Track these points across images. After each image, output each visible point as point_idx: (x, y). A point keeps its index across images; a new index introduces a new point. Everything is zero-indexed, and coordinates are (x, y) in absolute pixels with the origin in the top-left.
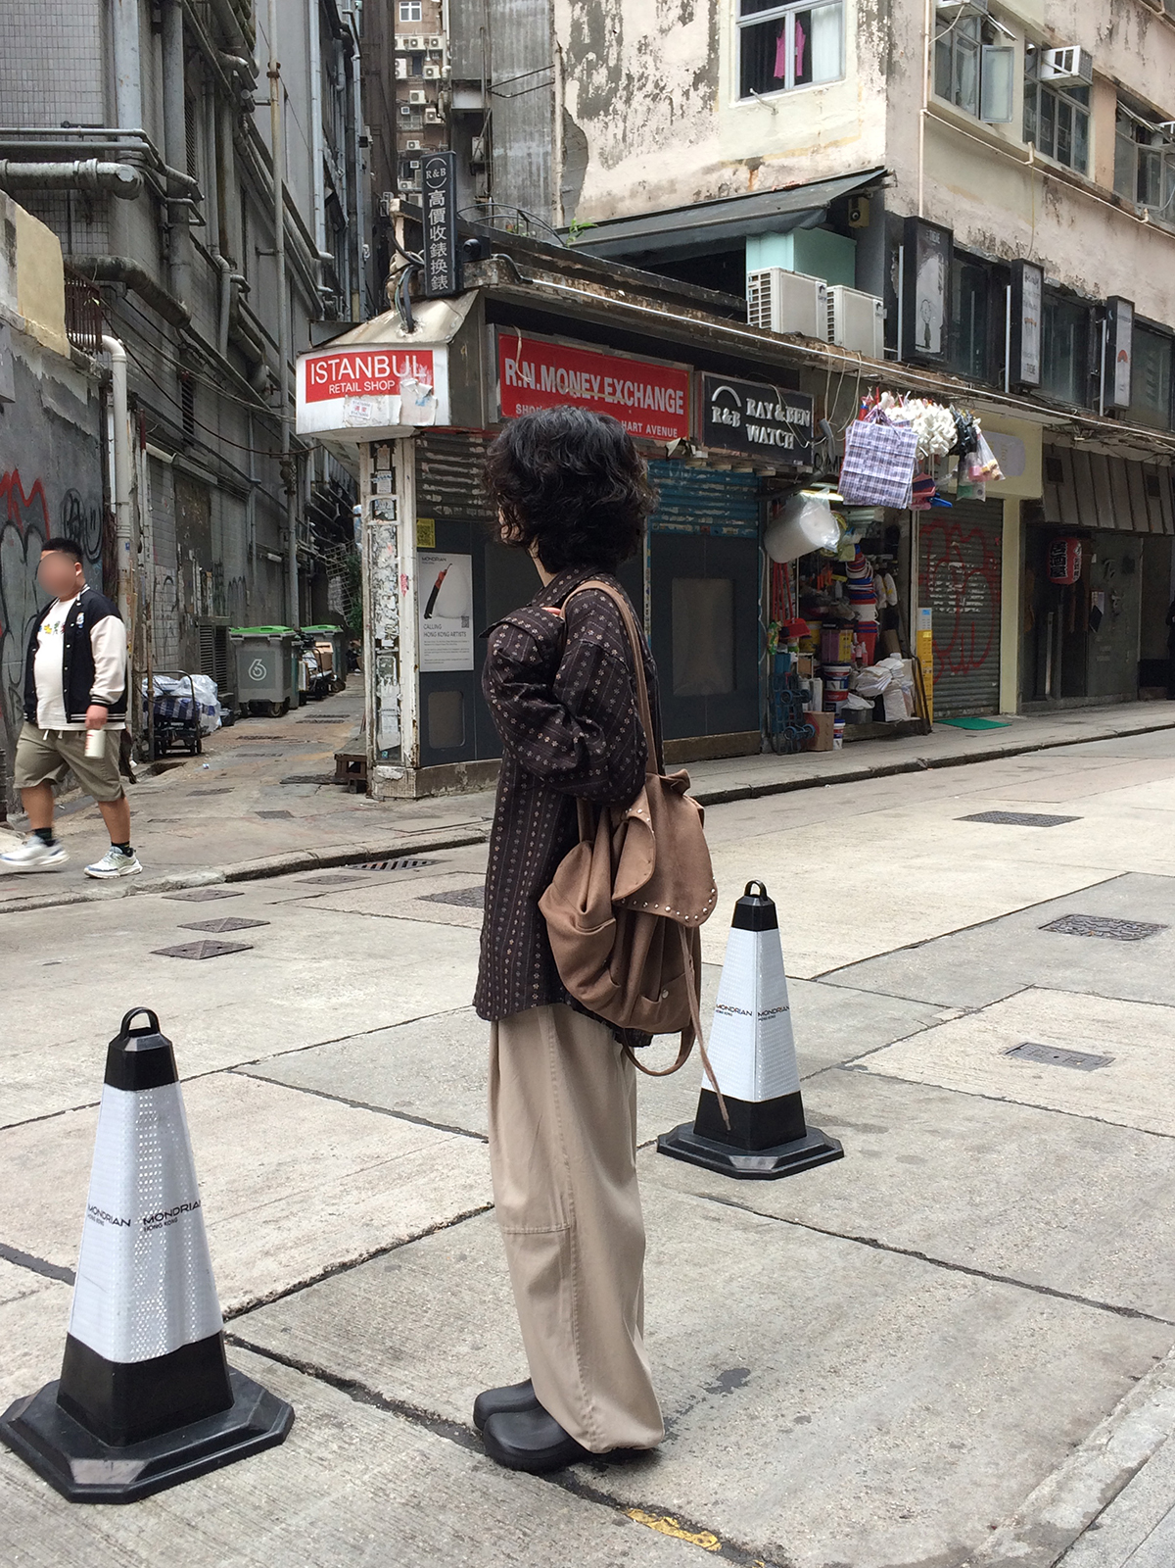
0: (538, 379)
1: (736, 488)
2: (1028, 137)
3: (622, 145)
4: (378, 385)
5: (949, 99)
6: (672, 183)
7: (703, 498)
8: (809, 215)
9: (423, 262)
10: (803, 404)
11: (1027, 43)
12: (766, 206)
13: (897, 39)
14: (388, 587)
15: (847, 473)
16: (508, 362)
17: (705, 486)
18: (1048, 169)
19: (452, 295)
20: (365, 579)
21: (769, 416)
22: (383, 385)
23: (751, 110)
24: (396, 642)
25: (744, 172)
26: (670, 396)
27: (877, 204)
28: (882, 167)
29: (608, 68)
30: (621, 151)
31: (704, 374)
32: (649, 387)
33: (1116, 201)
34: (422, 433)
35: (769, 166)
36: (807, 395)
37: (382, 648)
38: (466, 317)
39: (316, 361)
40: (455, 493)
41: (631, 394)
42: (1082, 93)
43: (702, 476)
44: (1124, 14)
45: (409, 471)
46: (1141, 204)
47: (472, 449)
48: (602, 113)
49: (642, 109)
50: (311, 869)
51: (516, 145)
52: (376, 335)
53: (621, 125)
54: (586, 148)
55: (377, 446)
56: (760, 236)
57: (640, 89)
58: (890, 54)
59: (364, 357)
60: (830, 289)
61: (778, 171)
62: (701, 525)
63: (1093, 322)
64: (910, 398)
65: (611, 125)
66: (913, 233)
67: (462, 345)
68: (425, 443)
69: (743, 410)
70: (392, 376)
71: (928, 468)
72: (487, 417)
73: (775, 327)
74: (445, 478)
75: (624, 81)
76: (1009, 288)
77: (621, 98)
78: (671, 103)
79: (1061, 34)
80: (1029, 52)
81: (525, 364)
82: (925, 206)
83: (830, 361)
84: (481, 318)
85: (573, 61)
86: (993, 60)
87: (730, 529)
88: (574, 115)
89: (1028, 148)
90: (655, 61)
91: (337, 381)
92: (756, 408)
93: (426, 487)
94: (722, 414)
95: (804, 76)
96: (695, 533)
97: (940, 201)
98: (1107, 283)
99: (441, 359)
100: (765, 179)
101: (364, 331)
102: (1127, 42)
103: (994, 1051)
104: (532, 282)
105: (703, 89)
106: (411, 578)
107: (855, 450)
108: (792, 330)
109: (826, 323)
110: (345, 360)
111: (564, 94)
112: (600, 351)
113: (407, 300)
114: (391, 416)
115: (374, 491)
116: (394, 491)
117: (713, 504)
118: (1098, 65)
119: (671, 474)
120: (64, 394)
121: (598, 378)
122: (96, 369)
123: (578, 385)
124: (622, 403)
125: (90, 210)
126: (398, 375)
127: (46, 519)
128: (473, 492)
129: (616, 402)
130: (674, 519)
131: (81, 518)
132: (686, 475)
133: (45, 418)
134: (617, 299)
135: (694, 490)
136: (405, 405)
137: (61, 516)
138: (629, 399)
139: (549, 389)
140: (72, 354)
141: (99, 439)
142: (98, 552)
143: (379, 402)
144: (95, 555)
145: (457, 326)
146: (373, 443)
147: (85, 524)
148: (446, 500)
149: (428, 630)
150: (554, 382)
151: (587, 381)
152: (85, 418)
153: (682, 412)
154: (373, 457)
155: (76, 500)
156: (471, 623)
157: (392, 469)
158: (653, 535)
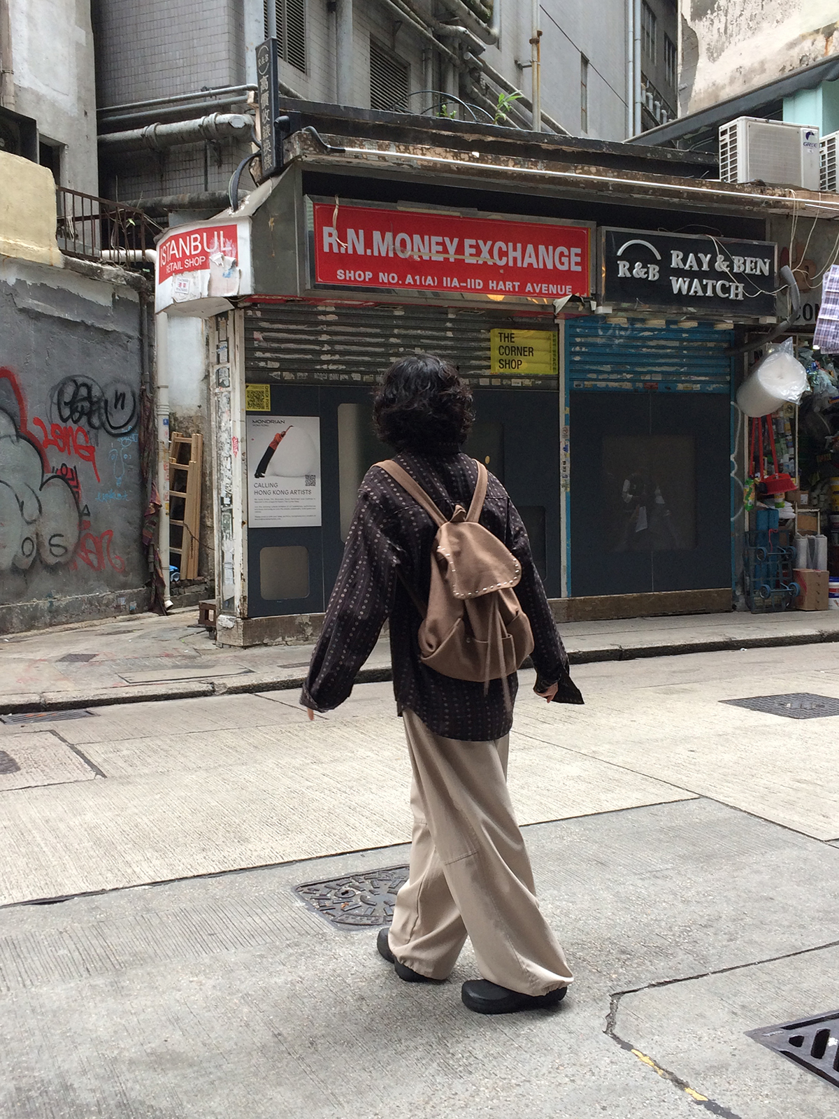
0: (369, 243)
3: (724, 38)
4: (194, 262)
6: (762, 63)
7: (650, 355)
9: (262, 145)
10: (766, 253)
14: (226, 449)
15: (822, 320)
16: (326, 230)
17: (651, 343)
19: (276, 174)
20: (214, 442)
21: (705, 268)
22: (197, 261)
24: (231, 500)
25: (821, 40)
26: (562, 254)
30: (724, 44)
31: (605, 229)
32: (530, 248)
34: (254, 304)
36: (766, 243)
37: (224, 505)
38: (274, 190)
40: (294, 360)
41: (503, 254)
45: (238, 340)
47: (321, 318)
48: (709, 12)
49: (739, 2)
53: (723, 19)
54: (697, 46)
55: (219, 318)
62: (644, 382)
65: (716, 21)
68: (259, 314)
69: (664, 263)
70: (203, 252)
72: (302, 284)
73: (742, 178)
74: (283, 346)
81: (351, 233)
84: (297, 192)
87: (688, 385)
88: (689, 20)
91: (169, 262)
92: (685, 260)
93: (259, 354)
96: (639, 391)
99: (244, 232)
100: (838, 43)
104: (344, 151)
106: (239, 439)
107: (832, 297)
109: (818, 171)
110: (173, 242)
112: (458, 215)
113: (235, 182)
114: (203, 288)
116: (228, 360)
117: (663, 361)
119: (601, 333)
120: (64, 297)
121: (456, 240)
122: (117, 276)
123: (424, 248)
124: (490, 263)
125: (220, 155)
126: (208, 250)
127: (20, 400)
128: (324, 357)
129: (481, 262)
130: (605, 376)
131: (95, 399)
132: (623, 333)
133: (22, 317)
134: (469, 161)
135: (633, 347)
136: (213, 277)
137: (52, 397)
138: (501, 259)
139: (383, 254)
140: (67, 263)
141: (136, 334)
142: (130, 427)
143: (194, 277)
144: (123, 430)
145: (264, 199)
146: (217, 316)
147: (102, 404)
148: (286, 366)
149: (260, 488)
150: (391, 247)
151: (438, 244)
152: (106, 317)
153: (579, 269)
154: (218, 330)
155: (85, 385)
156: (318, 481)
157: (227, 340)
158: (574, 395)
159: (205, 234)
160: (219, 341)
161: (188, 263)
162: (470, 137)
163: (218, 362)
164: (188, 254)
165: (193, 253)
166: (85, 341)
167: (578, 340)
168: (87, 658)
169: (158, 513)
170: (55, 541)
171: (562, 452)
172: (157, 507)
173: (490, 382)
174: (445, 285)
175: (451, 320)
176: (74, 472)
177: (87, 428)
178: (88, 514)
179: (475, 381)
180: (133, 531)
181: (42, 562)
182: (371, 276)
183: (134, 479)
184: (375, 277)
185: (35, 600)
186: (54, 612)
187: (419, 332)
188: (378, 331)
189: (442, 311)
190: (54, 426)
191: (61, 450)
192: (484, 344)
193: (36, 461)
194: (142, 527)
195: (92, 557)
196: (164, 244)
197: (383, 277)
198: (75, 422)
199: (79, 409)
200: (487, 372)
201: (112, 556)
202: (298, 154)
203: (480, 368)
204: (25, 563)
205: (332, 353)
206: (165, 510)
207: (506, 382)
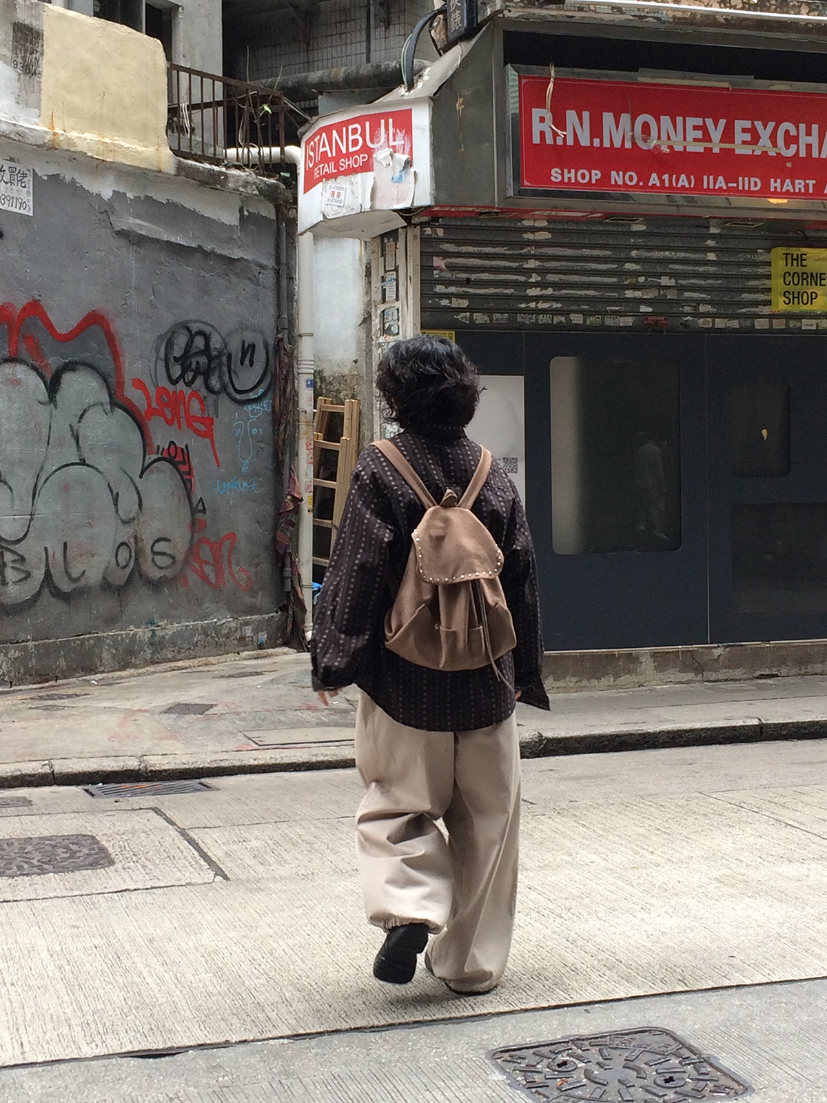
0: (596, 130)
4: (352, 162)
16: (536, 113)
22: (355, 161)
34: (433, 219)
39: (309, 141)
40: (495, 295)
41: (792, 140)
47: (528, 236)
55: (384, 240)
68: (440, 232)
70: (365, 149)
72: (502, 189)
74: (473, 277)
81: (571, 115)
84: (496, 60)
91: (318, 163)
93: (440, 289)
99: (422, 119)
104: (563, 2)
110: (324, 136)
112: (726, 85)
113: (410, 54)
114: (364, 200)
116: (397, 299)
120: (175, 214)
121: (722, 122)
122: (246, 184)
123: (676, 134)
124: (772, 153)
125: (388, 13)
126: (372, 146)
127: (116, 354)
128: (531, 292)
129: (758, 153)
131: (215, 353)
133: (121, 242)
134: (742, 9)
136: (379, 183)
137: (157, 351)
138: (787, 147)
139: (617, 144)
140: (180, 168)
141: (269, 262)
142: (260, 391)
143: (353, 184)
144: (252, 395)
145: (450, 73)
146: (382, 236)
147: (224, 359)
148: (477, 304)
150: (629, 134)
151: (696, 128)
152: (230, 241)
154: (383, 255)
155: (201, 333)
156: (521, 467)
157: (396, 270)
159: (367, 124)
160: (386, 271)
161: (345, 164)
163: (384, 301)
164: (344, 151)
165: (351, 150)
166: (203, 273)
168: (201, 709)
169: (297, 510)
170: (160, 547)
172: (297, 501)
173: (771, 324)
174: (705, 187)
175: (713, 237)
176: (185, 452)
177: (203, 392)
178: (204, 510)
179: (748, 323)
180: (262, 534)
181: (141, 576)
182: (599, 177)
183: (266, 463)
184: (606, 177)
185: (132, 627)
186: (157, 644)
187: (667, 253)
188: (608, 253)
189: (701, 224)
190: (161, 391)
191: (170, 423)
192: (761, 271)
193: (136, 437)
194: (275, 527)
195: (208, 570)
196: (312, 138)
197: (616, 177)
198: (188, 384)
199: (194, 366)
200: (766, 310)
201: (234, 567)
202: (498, 7)
203: (756, 304)
204: (120, 577)
205: (542, 285)
206: (307, 505)
207: (792, 324)
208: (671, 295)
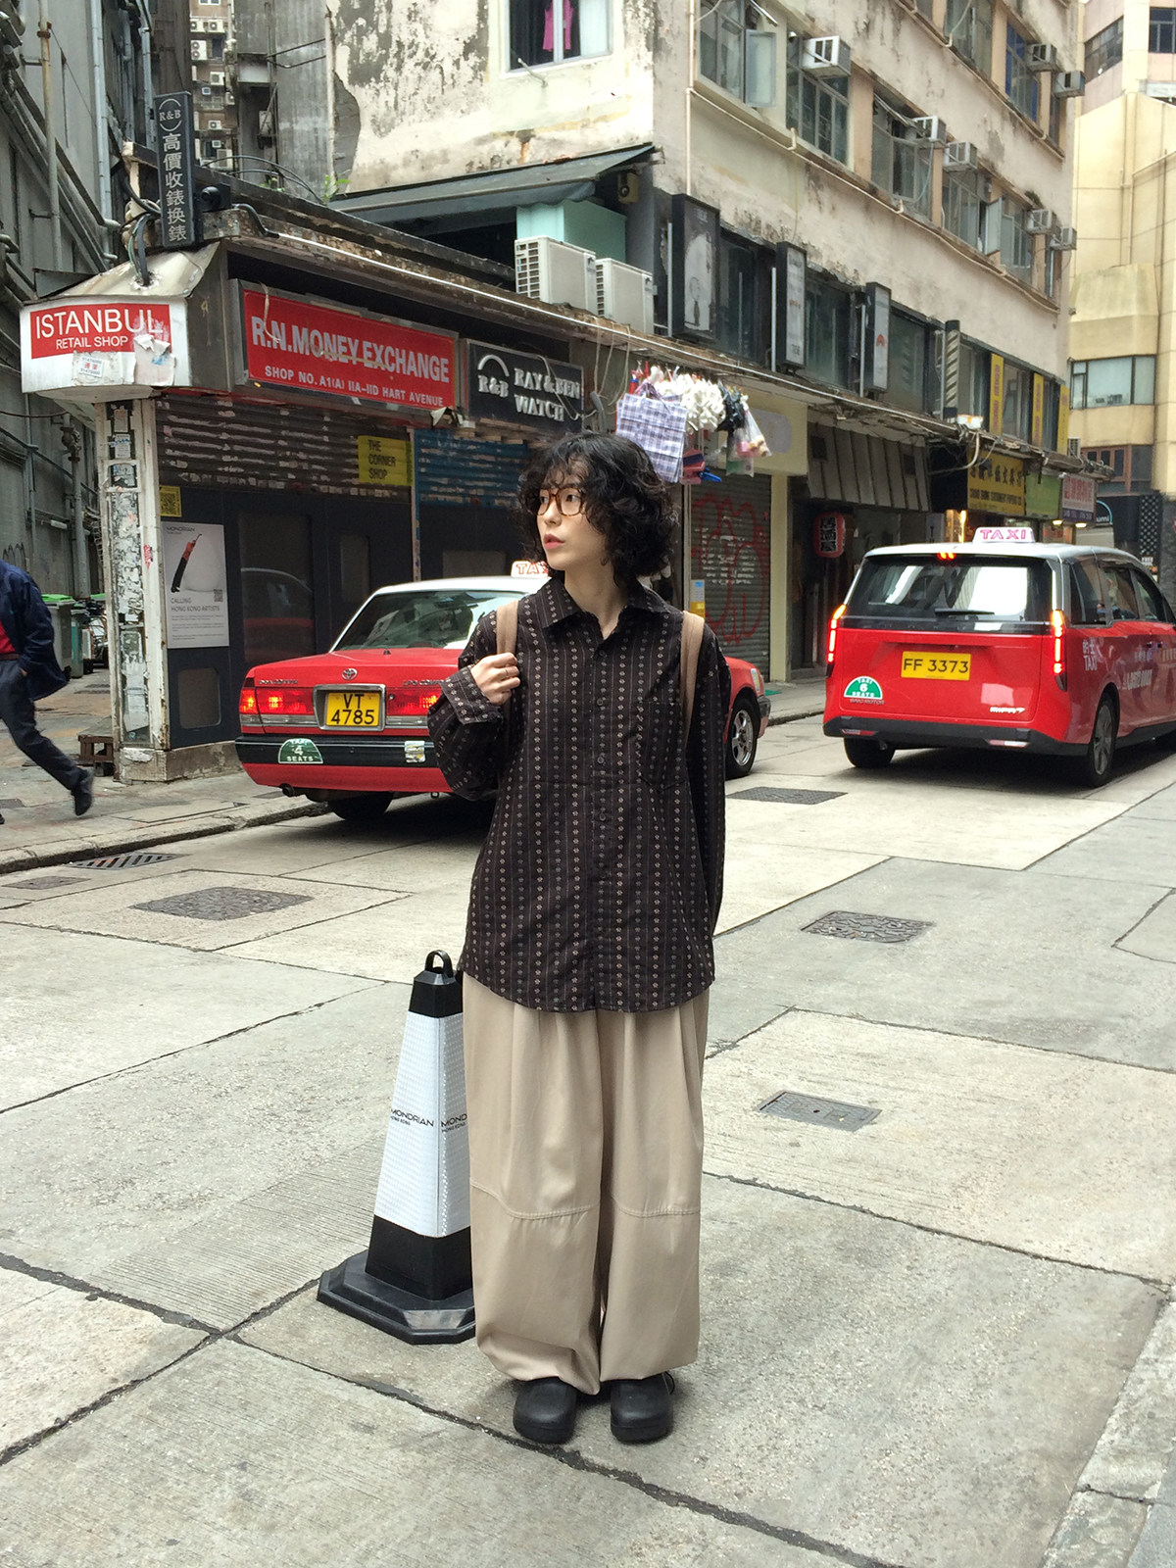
0: (289, 341)
1: (507, 460)
2: (791, 123)
3: (393, 114)
4: (110, 341)
5: (715, 81)
6: (445, 153)
7: (474, 470)
8: (578, 187)
9: (159, 210)
10: (574, 376)
11: (788, 32)
12: (537, 178)
13: (663, 17)
14: (130, 559)
16: (255, 320)
17: (476, 457)
18: (810, 156)
19: (192, 247)
20: (105, 549)
21: (538, 387)
22: (115, 341)
23: (522, 81)
24: (141, 617)
25: (515, 143)
26: (434, 363)
27: (646, 181)
28: (649, 144)
29: (378, 34)
30: (393, 120)
31: (469, 341)
32: (412, 353)
33: (873, 191)
34: (163, 394)
35: (539, 139)
36: (576, 367)
37: (126, 623)
38: (207, 270)
39: (41, 314)
40: (200, 460)
41: (392, 360)
42: (842, 84)
43: (472, 447)
44: (879, 10)
45: (149, 434)
46: (896, 196)
47: (221, 413)
48: (373, 79)
49: (413, 77)
50: (28, 869)
51: (302, 120)
52: (109, 287)
53: (392, 92)
54: (358, 115)
55: (114, 407)
56: (530, 207)
57: (411, 56)
58: (656, 30)
59: (93, 310)
60: (599, 262)
61: (549, 144)
62: (472, 496)
63: (853, 307)
64: (679, 372)
65: (383, 92)
66: (681, 210)
67: (202, 300)
69: (510, 380)
70: (124, 331)
71: (698, 441)
72: (233, 379)
73: (544, 297)
74: (190, 443)
75: (394, 49)
76: (774, 270)
77: (391, 65)
78: (442, 73)
79: (821, 24)
80: (791, 39)
82: (693, 185)
83: (599, 333)
84: (224, 273)
85: (343, 26)
86: (756, 46)
87: (502, 501)
88: (345, 81)
89: (791, 134)
90: (425, 29)
91: (64, 336)
92: (524, 378)
93: (169, 452)
94: (488, 384)
95: (573, 49)
96: (466, 505)
97: (708, 181)
98: (865, 271)
99: (178, 315)
100: (537, 151)
101: (97, 282)
102: (882, 38)
103: (748, 1105)
104: (278, 236)
105: (473, 59)
106: (155, 548)
107: (627, 424)
108: (561, 300)
109: (595, 296)
110: (73, 313)
111: (334, 59)
112: (358, 313)
113: (142, 253)
114: (125, 374)
115: (112, 456)
116: (133, 456)
117: (483, 476)
118: (857, 56)
119: (439, 444)
121: (356, 341)
123: (333, 348)
124: (382, 368)
126: (132, 330)
128: (226, 458)
129: (374, 366)
130: (443, 489)
132: (455, 446)
134: (373, 259)
135: (464, 460)
136: (140, 363)
138: (390, 365)
139: (301, 351)
143: (112, 360)
145: (196, 280)
146: (112, 404)
148: (195, 466)
149: (175, 604)
150: (307, 344)
151: (343, 344)
153: (446, 380)
154: (110, 419)
156: (225, 597)
157: (131, 433)
158: (421, 506)
159: (126, 311)
160: (113, 433)
161: (100, 341)
162: (318, 221)
164: (100, 330)
165: (108, 330)
167: (423, 451)
171: (415, 567)
173: (359, 491)
174: (350, 389)
175: (326, 424)
179: (347, 490)
182: (293, 375)
187: (301, 434)
188: (269, 431)
189: (319, 413)
192: (353, 451)
197: (302, 377)
200: (355, 481)
202: (236, 233)
203: (351, 476)
205: (230, 453)
207: (370, 492)
208: (305, 466)
